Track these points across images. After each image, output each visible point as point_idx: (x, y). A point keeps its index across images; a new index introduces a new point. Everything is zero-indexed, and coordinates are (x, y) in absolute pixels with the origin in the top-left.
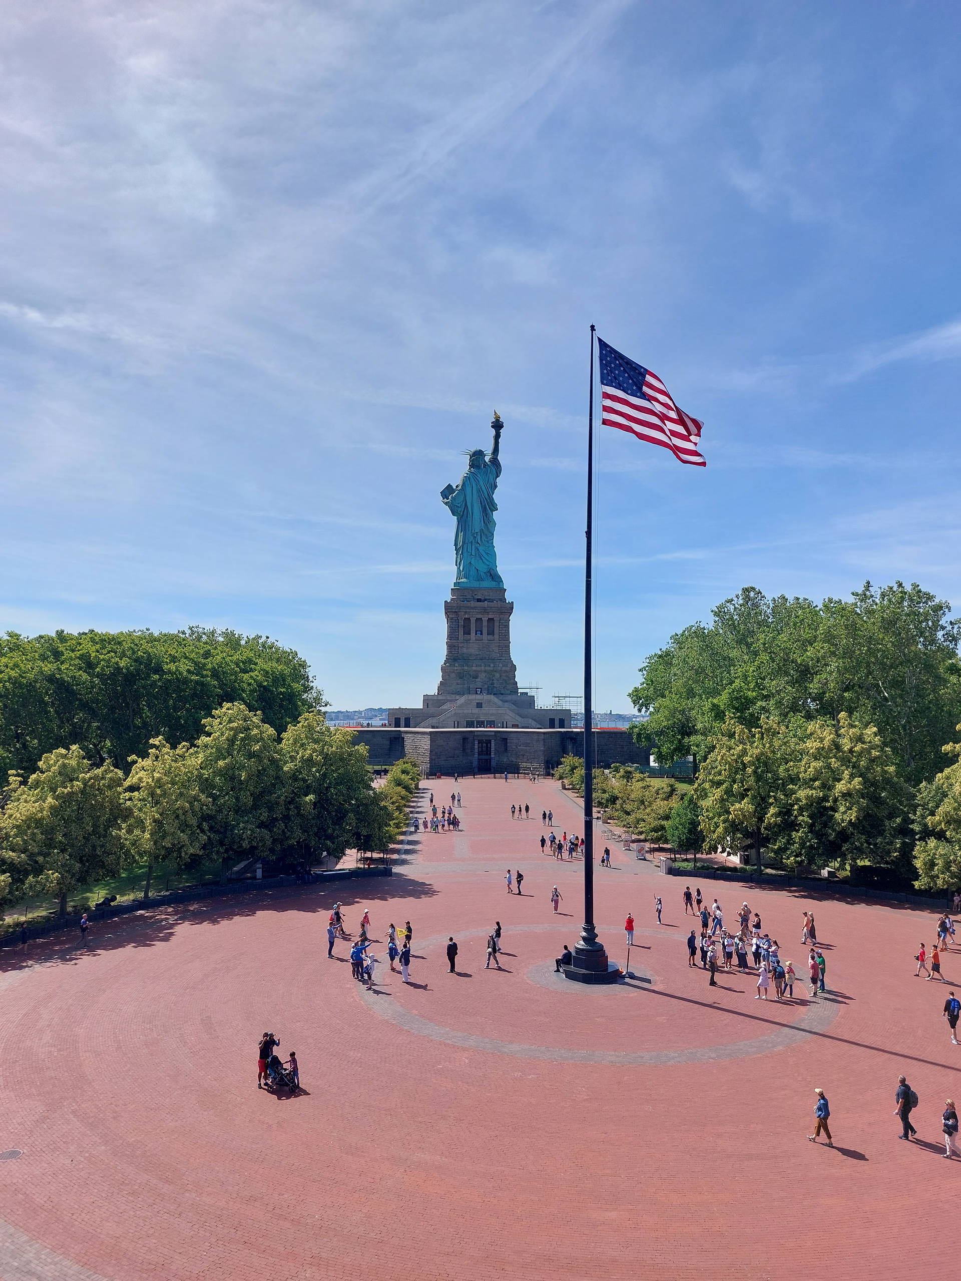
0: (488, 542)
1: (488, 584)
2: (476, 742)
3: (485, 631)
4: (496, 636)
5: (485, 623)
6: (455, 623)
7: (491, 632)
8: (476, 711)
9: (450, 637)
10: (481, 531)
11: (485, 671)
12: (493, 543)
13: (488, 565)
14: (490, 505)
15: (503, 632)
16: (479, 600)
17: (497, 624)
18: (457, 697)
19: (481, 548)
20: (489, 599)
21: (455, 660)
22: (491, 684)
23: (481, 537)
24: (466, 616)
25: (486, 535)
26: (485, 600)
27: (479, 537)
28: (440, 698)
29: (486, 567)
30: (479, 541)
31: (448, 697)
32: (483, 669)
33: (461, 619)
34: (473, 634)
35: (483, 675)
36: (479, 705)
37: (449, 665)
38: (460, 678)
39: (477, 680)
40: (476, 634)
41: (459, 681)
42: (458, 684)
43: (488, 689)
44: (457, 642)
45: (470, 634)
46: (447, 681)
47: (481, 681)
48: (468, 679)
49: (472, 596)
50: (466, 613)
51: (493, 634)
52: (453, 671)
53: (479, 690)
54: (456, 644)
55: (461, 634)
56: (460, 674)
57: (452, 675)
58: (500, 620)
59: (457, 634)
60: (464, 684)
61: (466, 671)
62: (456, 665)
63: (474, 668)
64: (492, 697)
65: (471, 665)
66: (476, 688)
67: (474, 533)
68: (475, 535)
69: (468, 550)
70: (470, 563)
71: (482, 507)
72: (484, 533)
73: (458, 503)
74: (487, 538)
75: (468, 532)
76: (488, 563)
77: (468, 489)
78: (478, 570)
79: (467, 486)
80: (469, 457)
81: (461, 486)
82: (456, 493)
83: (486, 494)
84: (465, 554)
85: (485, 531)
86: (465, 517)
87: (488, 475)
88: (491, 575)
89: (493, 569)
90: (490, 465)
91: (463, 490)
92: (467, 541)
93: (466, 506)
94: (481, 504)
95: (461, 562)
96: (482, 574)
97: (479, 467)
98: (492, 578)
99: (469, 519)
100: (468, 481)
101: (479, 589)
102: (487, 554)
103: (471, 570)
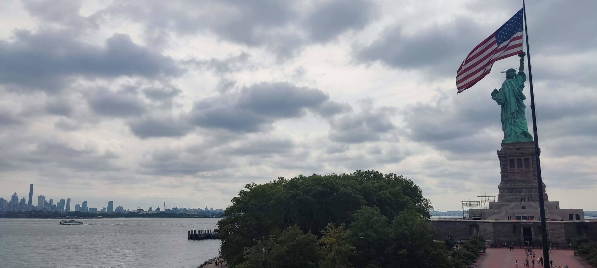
0: (521, 117)
2: (522, 229)
3: (523, 165)
4: (531, 168)
5: (523, 162)
6: (504, 162)
7: (527, 166)
8: (522, 210)
9: (502, 170)
10: (517, 111)
11: (526, 188)
12: (524, 117)
13: (522, 129)
14: (521, 97)
15: (535, 165)
16: (518, 149)
17: (531, 161)
18: (510, 203)
20: (525, 148)
21: (506, 182)
22: (530, 196)
24: (511, 158)
25: (520, 113)
26: (522, 148)
27: (515, 115)
28: (500, 203)
29: (521, 130)
30: (516, 117)
31: (504, 203)
32: (524, 187)
33: (508, 160)
34: (516, 168)
35: (525, 190)
36: (523, 207)
37: (503, 185)
38: (511, 192)
39: (521, 193)
40: (518, 167)
41: (510, 194)
42: (509, 196)
43: (528, 198)
44: (507, 172)
45: (514, 168)
46: (503, 194)
47: (524, 194)
48: (516, 193)
49: (514, 147)
50: (510, 156)
51: (529, 167)
52: (506, 189)
53: (523, 199)
54: (506, 174)
55: (509, 168)
56: (511, 190)
57: (506, 191)
58: (532, 159)
59: (506, 168)
60: (513, 195)
61: (514, 188)
62: (507, 185)
63: (519, 187)
64: (531, 203)
65: (516, 185)
66: (521, 198)
67: (512, 113)
68: (513, 114)
69: (510, 122)
70: (511, 129)
71: (516, 98)
72: (518, 112)
73: (501, 98)
74: (521, 115)
75: (508, 113)
76: (522, 128)
77: (507, 90)
78: (516, 132)
79: (505, 88)
80: (506, 73)
81: (502, 89)
82: (500, 93)
83: (518, 91)
84: (508, 125)
85: (519, 111)
86: (506, 105)
87: (518, 81)
88: (524, 134)
89: (526, 131)
90: (519, 76)
91: (503, 91)
92: (508, 117)
93: (506, 99)
94: (515, 97)
95: (505, 129)
96: (519, 134)
97: (512, 78)
98: (526, 136)
99: (508, 106)
100: (506, 86)
101: (518, 143)
102: (521, 123)
103: (512, 132)
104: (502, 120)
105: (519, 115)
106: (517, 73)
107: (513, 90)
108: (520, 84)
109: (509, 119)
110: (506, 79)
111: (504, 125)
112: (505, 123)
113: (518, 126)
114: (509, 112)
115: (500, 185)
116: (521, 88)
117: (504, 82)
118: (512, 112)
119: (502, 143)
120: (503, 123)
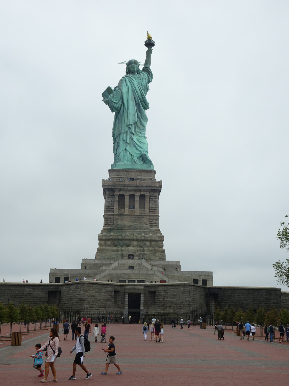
0: (141, 133)
1: (140, 165)
2: (127, 296)
3: (137, 205)
4: (147, 210)
5: (137, 199)
6: (111, 199)
7: (142, 206)
8: (129, 271)
9: (107, 209)
10: (135, 123)
11: (137, 240)
12: (144, 134)
13: (141, 151)
14: (143, 103)
15: (153, 206)
17: (147, 199)
18: (112, 262)
19: (135, 138)
20: (141, 179)
21: (110, 230)
22: (142, 252)
23: (135, 129)
24: (121, 193)
25: (139, 127)
26: (138, 179)
27: (133, 128)
28: (97, 262)
29: (139, 152)
30: (133, 132)
31: (104, 262)
32: (135, 238)
33: (117, 195)
34: (127, 208)
35: (135, 243)
36: (131, 268)
37: (105, 234)
38: (115, 246)
39: (129, 248)
40: (130, 208)
41: (114, 248)
42: (113, 251)
43: (139, 256)
44: (113, 215)
45: (124, 208)
46: (104, 248)
47: (133, 248)
48: (122, 246)
49: (126, 176)
50: (120, 190)
51: (144, 208)
52: (109, 240)
53: (131, 256)
54: (112, 216)
55: (116, 207)
56: (116, 242)
57: (109, 243)
58: (150, 196)
59: (113, 207)
60: (118, 251)
61: (120, 240)
62: (112, 234)
63: (127, 238)
64: (143, 261)
65: (124, 235)
66: (129, 255)
67: (129, 125)
68: (130, 127)
69: (124, 139)
70: (125, 149)
71: (136, 104)
72: (137, 126)
73: (116, 101)
74: (140, 130)
75: (123, 125)
76: (140, 149)
77: (124, 90)
78: (131, 155)
79: (123, 87)
80: (126, 66)
81: (119, 87)
82: (114, 93)
83: (140, 95)
84: (121, 142)
85: (138, 124)
86: (121, 112)
87: (141, 79)
88: (143, 159)
89: (145, 154)
90: (143, 72)
91: (120, 89)
92: (123, 131)
93: (123, 102)
94: (135, 102)
95: (117, 148)
96: (135, 158)
97: (133, 73)
98: (144, 162)
99: (125, 113)
100: (125, 83)
101: (133, 170)
102: (140, 142)
103: (126, 155)
104: (113, 136)
105: (137, 130)
106: (141, 68)
107: (134, 91)
108: (144, 84)
109: (125, 134)
110: (125, 73)
111: (116, 143)
112: (117, 140)
113: (135, 146)
114: (125, 122)
115: (101, 233)
116: (144, 90)
117: (123, 77)
118: (128, 123)
119: (110, 168)
120: (114, 139)
